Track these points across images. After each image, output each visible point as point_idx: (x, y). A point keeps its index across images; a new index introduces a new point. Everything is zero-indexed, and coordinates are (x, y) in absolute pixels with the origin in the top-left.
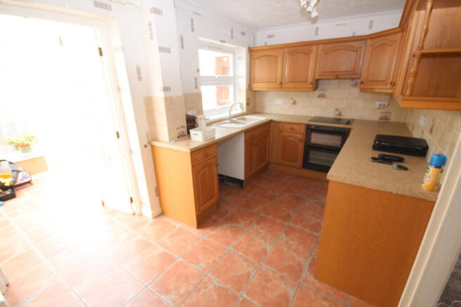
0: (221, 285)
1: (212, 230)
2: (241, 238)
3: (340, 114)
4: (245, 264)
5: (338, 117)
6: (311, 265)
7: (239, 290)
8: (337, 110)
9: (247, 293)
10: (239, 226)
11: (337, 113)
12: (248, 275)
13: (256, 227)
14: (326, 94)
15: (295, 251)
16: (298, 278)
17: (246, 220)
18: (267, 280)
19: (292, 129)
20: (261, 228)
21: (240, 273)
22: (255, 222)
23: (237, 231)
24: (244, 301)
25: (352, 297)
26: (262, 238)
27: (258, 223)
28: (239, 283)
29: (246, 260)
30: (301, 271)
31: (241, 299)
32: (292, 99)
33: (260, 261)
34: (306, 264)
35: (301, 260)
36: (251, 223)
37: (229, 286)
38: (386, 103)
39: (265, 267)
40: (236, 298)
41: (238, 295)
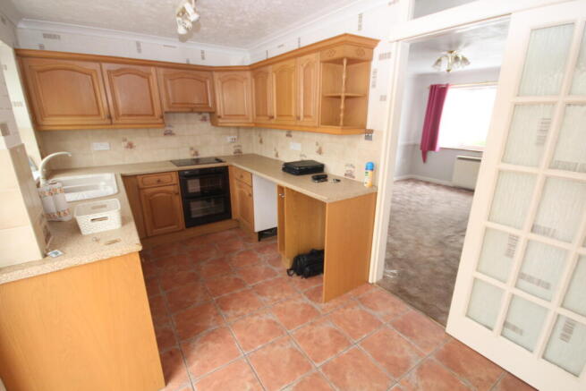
0: (295, 385)
1: (191, 364)
2: (235, 335)
3: (196, 154)
4: (277, 347)
5: (195, 157)
6: (310, 298)
7: (309, 367)
8: (192, 149)
9: (316, 361)
10: (210, 330)
11: (193, 152)
12: (294, 351)
13: (230, 313)
14: (174, 130)
15: (288, 299)
16: (317, 314)
17: (209, 318)
18: (310, 337)
19: (159, 181)
20: (238, 309)
21: (287, 359)
22: (222, 312)
23: (218, 335)
24: (324, 368)
25: (350, 293)
26: (252, 315)
27: (225, 308)
28: (299, 363)
29: (273, 344)
30: (313, 308)
31: (320, 370)
32: (125, 140)
33: (282, 333)
34: (306, 300)
35: (300, 302)
36: (217, 315)
37: (299, 377)
38: (236, 137)
39: (292, 332)
40: (317, 375)
41: (314, 371)
